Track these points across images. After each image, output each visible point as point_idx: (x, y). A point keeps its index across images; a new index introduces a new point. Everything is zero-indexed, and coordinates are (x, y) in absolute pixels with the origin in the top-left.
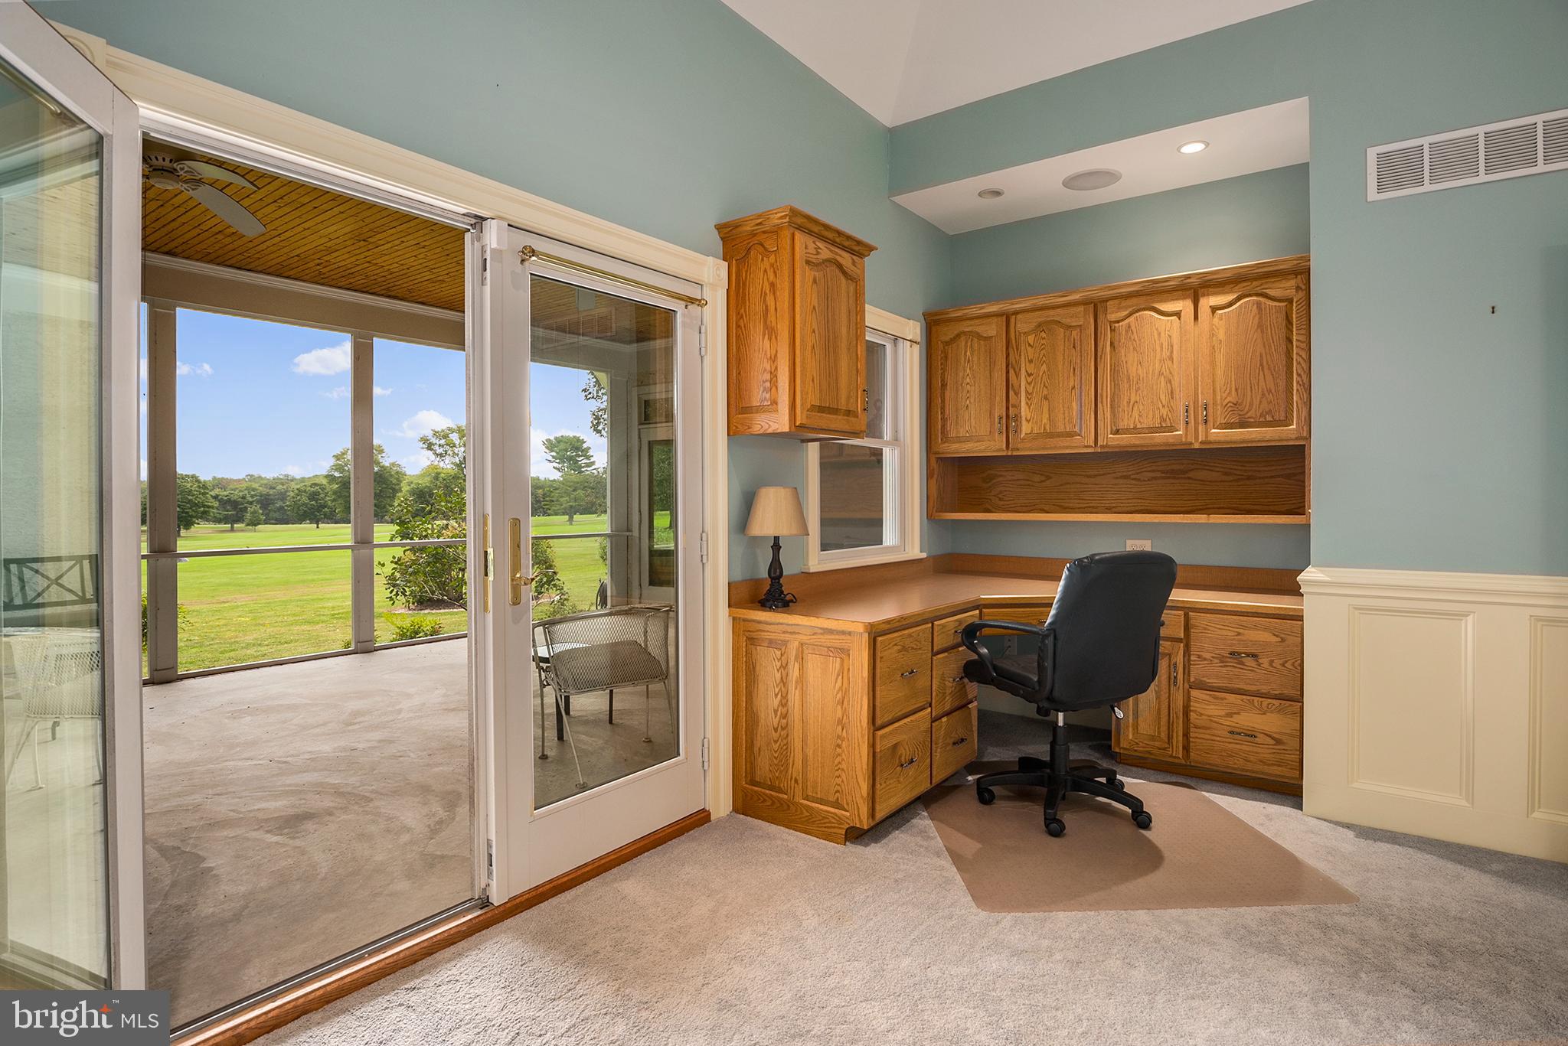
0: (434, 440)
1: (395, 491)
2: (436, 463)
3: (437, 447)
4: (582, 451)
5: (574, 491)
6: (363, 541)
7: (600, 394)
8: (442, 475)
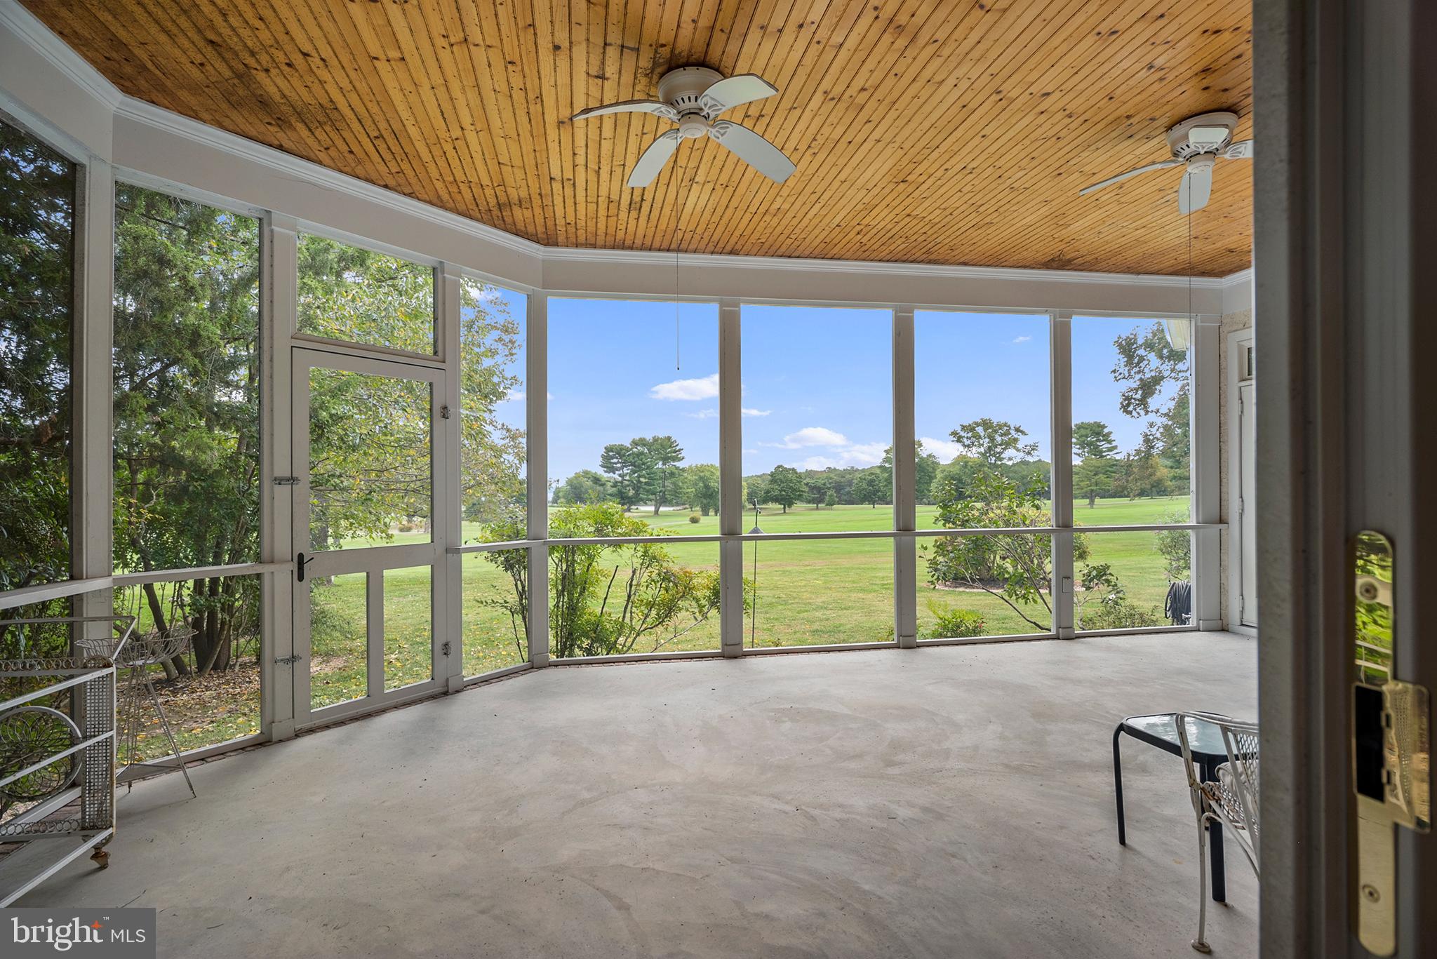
0: (962, 434)
1: (931, 478)
2: (964, 453)
3: (965, 440)
4: (1104, 436)
5: (1095, 475)
6: (905, 528)
7: (1132, 373)
8: (970, 463)
